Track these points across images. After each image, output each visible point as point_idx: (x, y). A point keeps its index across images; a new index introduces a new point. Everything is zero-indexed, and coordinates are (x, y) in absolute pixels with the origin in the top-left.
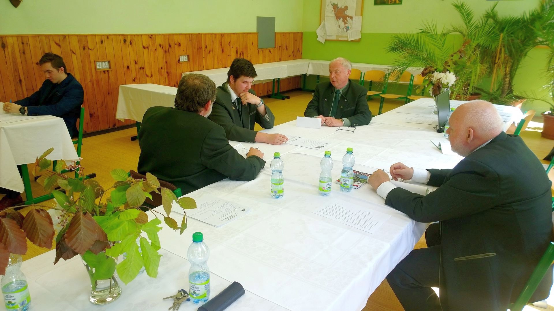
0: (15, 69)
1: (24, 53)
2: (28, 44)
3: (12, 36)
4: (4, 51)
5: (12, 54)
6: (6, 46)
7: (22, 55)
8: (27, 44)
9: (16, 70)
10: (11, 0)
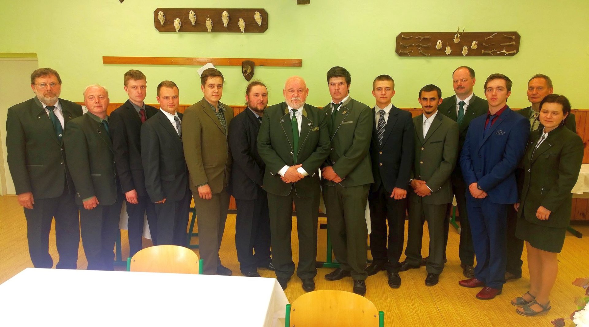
10: (244, 75)
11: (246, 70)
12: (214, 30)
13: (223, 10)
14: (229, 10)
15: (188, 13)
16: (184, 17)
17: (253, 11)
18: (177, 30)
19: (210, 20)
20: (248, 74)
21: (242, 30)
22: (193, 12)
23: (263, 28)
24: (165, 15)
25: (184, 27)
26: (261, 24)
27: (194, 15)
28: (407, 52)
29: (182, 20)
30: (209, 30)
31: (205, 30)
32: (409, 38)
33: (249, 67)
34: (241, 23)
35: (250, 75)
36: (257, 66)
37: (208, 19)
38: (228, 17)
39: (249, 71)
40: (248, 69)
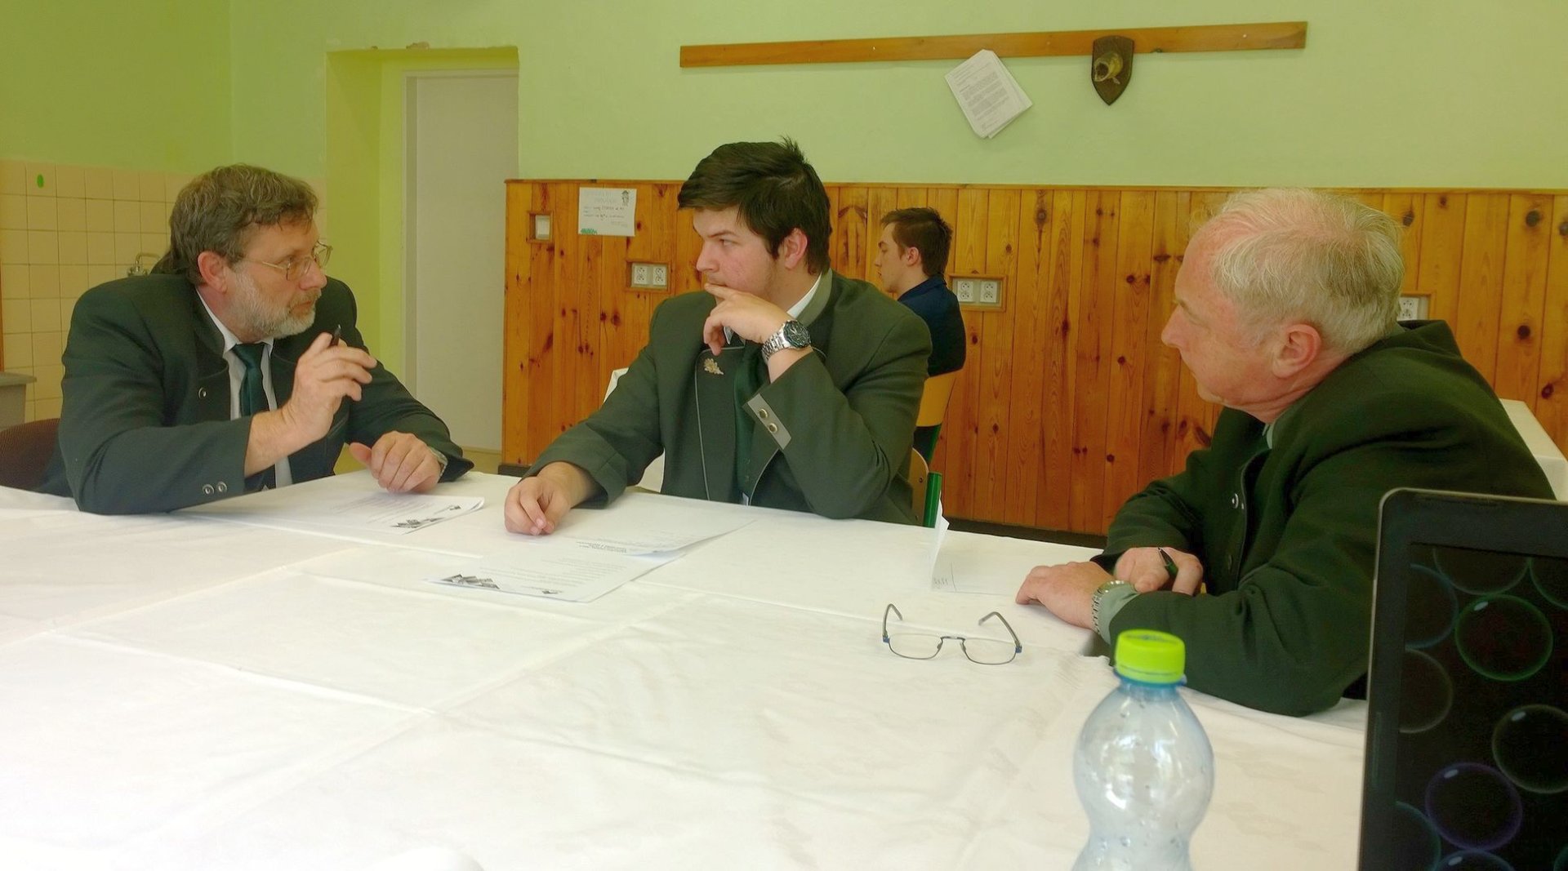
0: (1059, 290)
1: (1096, 242)
2: (1116, 218)
3: (1072, 190)
4: (1041, 232)
5: (1061, 241)
6: (1049, 217)
7: (1090, 247)
8: (1113, 215)
9: (1061, 292)
10: (1095, 84)
11: (1105, 63)
20: (1109, 81)
33: (1116, 55)
35: (1116, 81)
36: (1142, 52)
39: (1114, 67)
40: (1112, 62)
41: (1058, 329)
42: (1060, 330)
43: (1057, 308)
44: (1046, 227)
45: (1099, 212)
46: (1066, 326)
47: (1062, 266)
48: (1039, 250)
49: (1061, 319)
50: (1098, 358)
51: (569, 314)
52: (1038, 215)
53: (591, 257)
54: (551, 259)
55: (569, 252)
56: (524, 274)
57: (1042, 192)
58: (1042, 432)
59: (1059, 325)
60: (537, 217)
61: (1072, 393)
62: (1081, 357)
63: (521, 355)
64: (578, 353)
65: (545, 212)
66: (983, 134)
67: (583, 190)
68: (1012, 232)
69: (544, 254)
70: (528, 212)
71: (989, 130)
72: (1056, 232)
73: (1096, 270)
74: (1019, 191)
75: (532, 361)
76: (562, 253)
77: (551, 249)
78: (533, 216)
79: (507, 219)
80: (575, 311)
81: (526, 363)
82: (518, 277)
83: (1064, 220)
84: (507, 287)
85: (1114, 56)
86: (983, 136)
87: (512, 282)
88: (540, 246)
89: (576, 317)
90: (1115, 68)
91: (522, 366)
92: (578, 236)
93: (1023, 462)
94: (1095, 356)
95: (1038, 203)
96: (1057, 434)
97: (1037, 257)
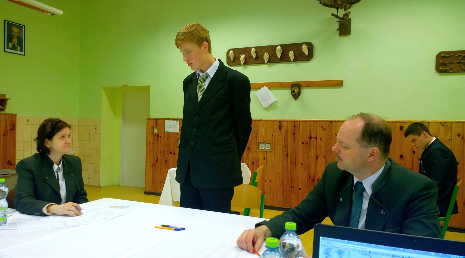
1: (294, 134)
3: (288, 121)
5: (285, 134)
6: (282, 127)
8: (298, 127)
9: (286, 146)
10: (292, 95)
11: (294, 90)
12: (270, 62)
13: (277, 46)
14: (281, 46)
15: (251, 50)
16: (248, 54)
17: (301, 44)
18: (242, 63)
19: (267, 53)
20: (296, 94)
21: (292, 59)
22: (254, 49)
23: (310, 57)
24: (234, 54)
25: (247, 61)
26: (307, 54)
27: (255, 51)
28: (448, 69)
29: (247, 56)
30: (266, 62)
31: (263, 62)
32: (448, 56)
34: (291, 54)
36: (303, 87)
37: (265, 53)
38: (281, 50)
40: (296, 90)
41: (285, 156)
42: (286, 156)
43: (285, 150)
44: (281, 130)
45: (294, 126)
46: (287, 155)
47: (286, 140)
48: (280, 136)
49: (286, 153)
50: (296, 163)
51: (162, 153)
52: (279, 127)
53: (168, 138)
54: (158, 139)
55: (162, 137)
56: (151, 142)
57: (280, 121)
58: (283, 182)
59: (286, 154)
60: (154, 128)
61: (289, 172)
62: (292, 163)
63: (150, 163)
64: (165, 162)
65: (156, 126)
66: (265, 107)
67: (166, 121)
68: (273, 131)
69: (156, 137)
70: (152, 127)
71: (267, 106)
72: (284, 131)
73: (294, 141)
74: (275, 121)
75: (153, 164)
76: (161, 137)
77: (158, 136)
78: (153, 128)
79: (147, 128)
80: (164, 152)
81: (151, 165)
82: (149, 143)
83: (286, 128)
84: (147, 146)
85: (296, 88)
86: (265, 108)
87: (148, 144)
88: (155, 135)
89: (164, 153)
90: (297, 91)
91: (150, 166)
92: (165, 132)
93: (278, 190)
94: (295, 162)
95: (279, 124)
96: (286, 183)
97: (279, 137)
